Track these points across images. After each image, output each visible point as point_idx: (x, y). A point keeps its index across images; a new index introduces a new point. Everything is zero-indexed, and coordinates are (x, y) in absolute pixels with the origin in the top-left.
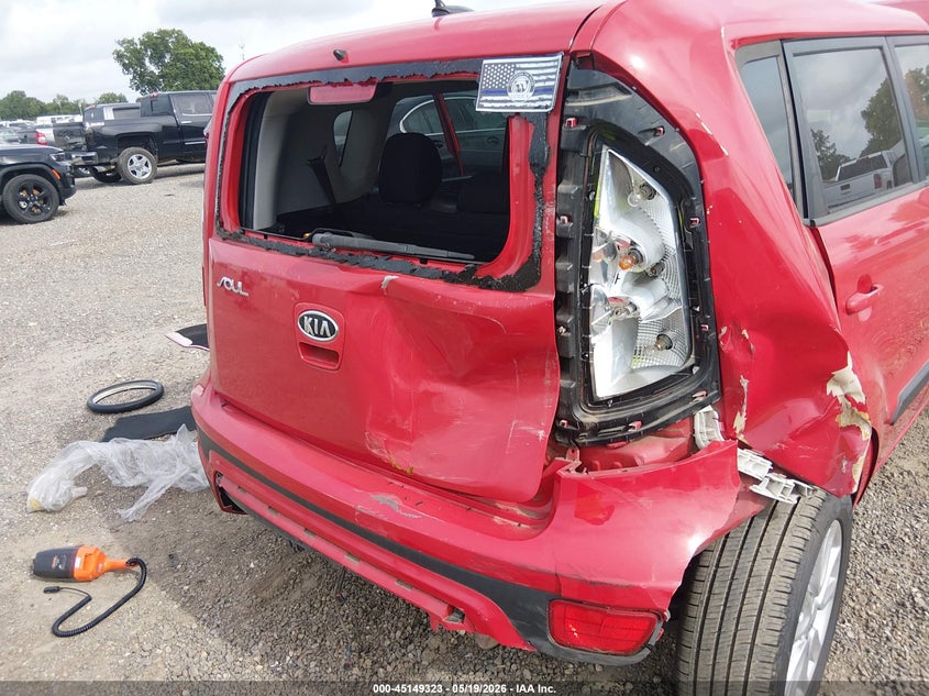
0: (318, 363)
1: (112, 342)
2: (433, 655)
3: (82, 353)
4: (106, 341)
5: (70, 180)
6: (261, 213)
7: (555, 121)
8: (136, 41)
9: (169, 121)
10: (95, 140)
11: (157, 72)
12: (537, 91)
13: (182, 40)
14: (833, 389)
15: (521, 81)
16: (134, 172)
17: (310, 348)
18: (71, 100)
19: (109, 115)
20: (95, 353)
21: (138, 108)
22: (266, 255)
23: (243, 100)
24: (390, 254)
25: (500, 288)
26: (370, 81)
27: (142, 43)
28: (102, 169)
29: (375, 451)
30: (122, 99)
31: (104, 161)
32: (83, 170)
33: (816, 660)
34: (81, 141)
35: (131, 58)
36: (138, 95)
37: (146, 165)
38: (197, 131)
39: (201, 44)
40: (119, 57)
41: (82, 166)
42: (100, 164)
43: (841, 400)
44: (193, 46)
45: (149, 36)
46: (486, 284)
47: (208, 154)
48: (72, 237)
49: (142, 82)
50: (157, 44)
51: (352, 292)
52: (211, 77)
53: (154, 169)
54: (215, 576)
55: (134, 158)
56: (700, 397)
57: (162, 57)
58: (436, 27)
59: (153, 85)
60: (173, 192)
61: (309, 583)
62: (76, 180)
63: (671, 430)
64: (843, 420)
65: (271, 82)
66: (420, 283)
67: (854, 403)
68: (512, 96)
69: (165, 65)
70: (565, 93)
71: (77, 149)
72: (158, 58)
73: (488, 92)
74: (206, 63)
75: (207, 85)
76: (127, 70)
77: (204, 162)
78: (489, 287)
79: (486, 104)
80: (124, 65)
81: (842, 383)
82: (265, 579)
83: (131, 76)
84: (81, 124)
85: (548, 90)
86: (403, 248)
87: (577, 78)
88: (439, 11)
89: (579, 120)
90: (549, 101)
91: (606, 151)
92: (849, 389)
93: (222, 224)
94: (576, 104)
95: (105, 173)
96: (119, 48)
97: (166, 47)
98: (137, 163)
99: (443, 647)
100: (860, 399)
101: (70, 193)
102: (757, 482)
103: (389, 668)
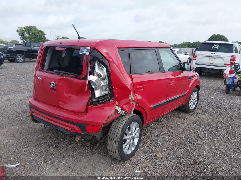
0: (52, 91)
1: (10, 96)
2: (70, 148)
3: (3, 98)
4: (9, 96)
5: (3, 60)
6: (46, 67)
7: (89, 56)
8: (23, 28)
9: (30, 48)
10: (10, 51)
11: (27, 36)
12: (87, 52)
13: (35, 28)
14: (130, 98)
15: (85, 50)
16: (19, 60)
17: (52, 89)
18: (3, 40)
19: (14, 46)
20: (6, 98)
21: (22, 45)
22: (46, 73)
23: (45, 48)
24: (65, 74)
25: (81, 79)
26: (65, 48)
27: (24, 29)
28: (10, 58)
29: (61, 106)
30: (17, 42)
31: (12, 56)
32: (5, 58)
33: (135, 148)
34: (6, 51)
35: (21, 32)
36: (22, 41)
37: (22, 58)
38: (37, 52)
39: (40, 30)
40: (18, 31)
41: (5, 57)
42: (10, 57)
43: (131, 99)
44: (38, 31)
45: (26, 27)
46: (79, 79)
47: (38, 57)
48: (2, 74)
49: (23, 38)
50: (29, 29)
51: (59, 79)
52: (42, 38)
53: (24, 60)
54: (29, 137)
55: (19, 56)
56: (110, 98)
57: (29, 32)
58: (78, 41)
59: (26, 39)
60: (28, 65)
61: (48, 138)
62: (4, 61)
63: (106, 103)
64: (131, 103)
65: (50, 46)
66: (70, 78)
67: (133, 100)
68: (84, 52)
69: (30, 35)
70: (90, 52)
71: (5, 53)
72: (28, 32)
73: (81, 51)
74: (41, 35)
75: (40, 41)
76: (20, 34)
77: (36, 59)
78: (80, 79)
79: (81, 53)
80: (19, 33)
81: (131, 97)
82: (40, 138)
83: (21, 36)
84: (7, 47)
85: (88, 52)
86: (67, 73)
87: (92, 51)
88: (79, 38)
89: (92, 56)
90: (88, 53)
91: (96, 61)
92: (132, 98)
93: (39, 68)
94: (92, 54)
95: (11, 59)
96: (18, 29)
97: (31, 30)
98: (20, 58)
99: (72, 147)
100: (134, 99)
101: (2, 63)
102: (119, 111)
103: (61, 150)
